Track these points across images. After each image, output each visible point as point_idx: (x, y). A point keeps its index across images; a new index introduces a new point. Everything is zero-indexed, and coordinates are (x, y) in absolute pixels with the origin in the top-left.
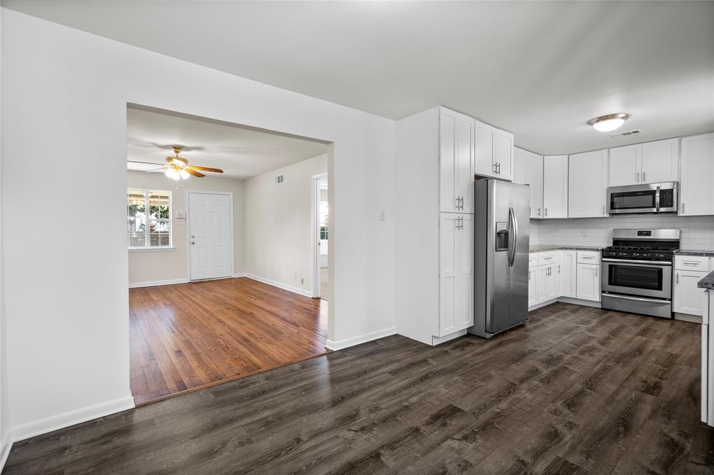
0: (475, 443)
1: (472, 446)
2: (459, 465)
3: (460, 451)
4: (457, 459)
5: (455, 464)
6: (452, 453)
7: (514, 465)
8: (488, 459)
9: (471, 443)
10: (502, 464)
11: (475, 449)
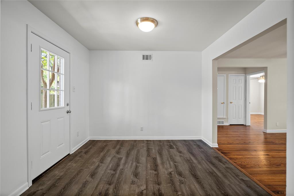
0: (137, 193)
1: (137, 191)
2: (135, 182)
3: (139, 186)
4: (137, 183)
5: (136, 181)
6: (140, 184)
7: (119, 193)
8: (128, 189)
9: (138, 192)
10: (123, 191)
11: (135, 190)
